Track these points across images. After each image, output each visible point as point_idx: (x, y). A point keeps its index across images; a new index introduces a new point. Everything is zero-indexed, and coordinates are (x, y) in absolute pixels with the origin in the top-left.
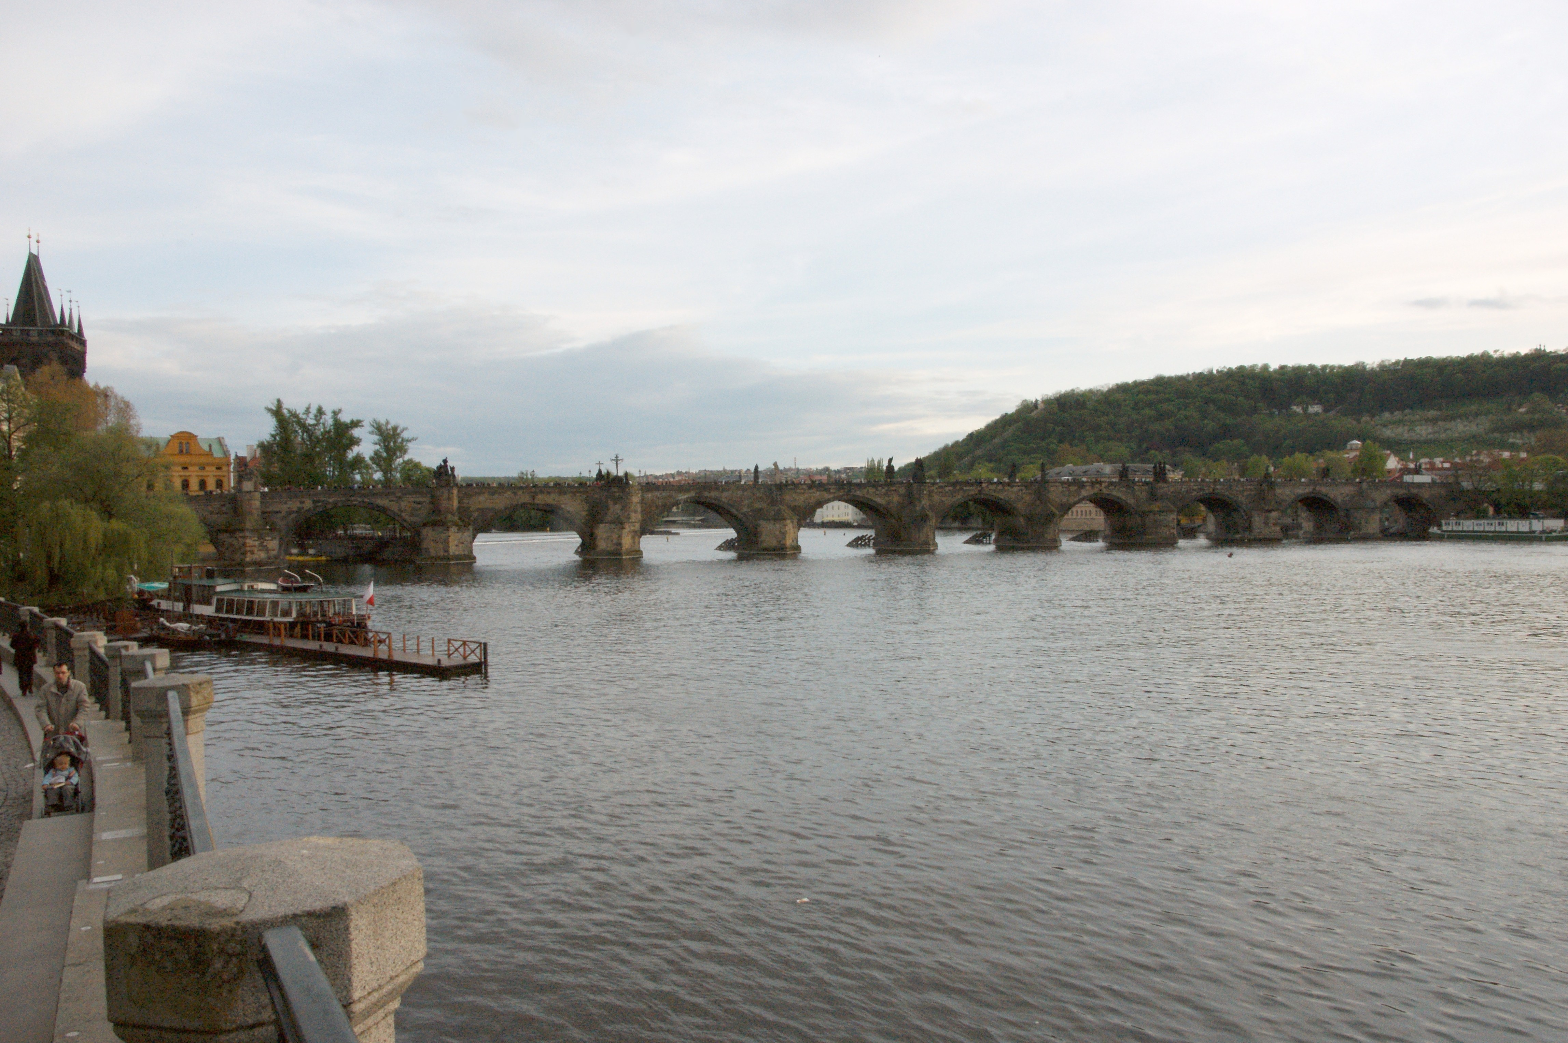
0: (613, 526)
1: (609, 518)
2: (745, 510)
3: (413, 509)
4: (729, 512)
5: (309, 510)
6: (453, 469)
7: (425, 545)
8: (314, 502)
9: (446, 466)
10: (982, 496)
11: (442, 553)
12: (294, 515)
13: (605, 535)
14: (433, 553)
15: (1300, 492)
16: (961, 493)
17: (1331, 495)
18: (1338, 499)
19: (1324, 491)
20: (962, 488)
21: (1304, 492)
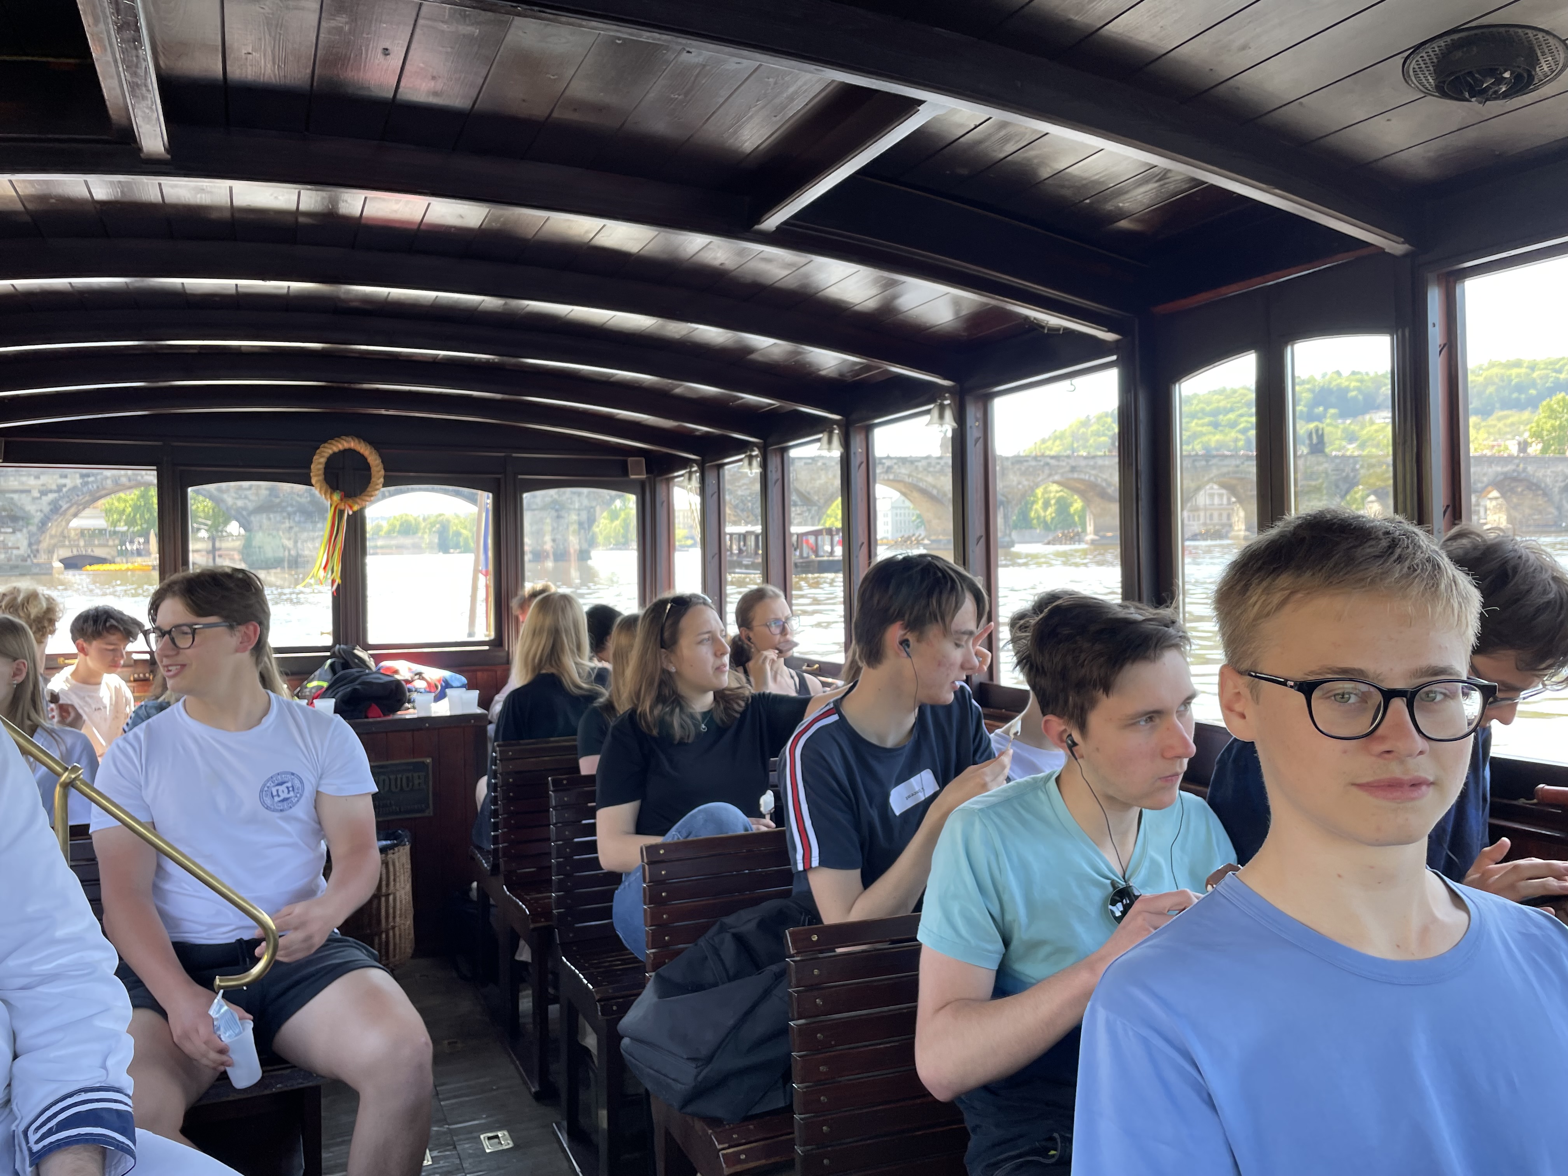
15: (1499, 469)
16: (1047, 471)
17: (1540, 474)
18: (1548, 480)
19: (1530, 469)
20: (1047, 464)
21: (1506, 469)
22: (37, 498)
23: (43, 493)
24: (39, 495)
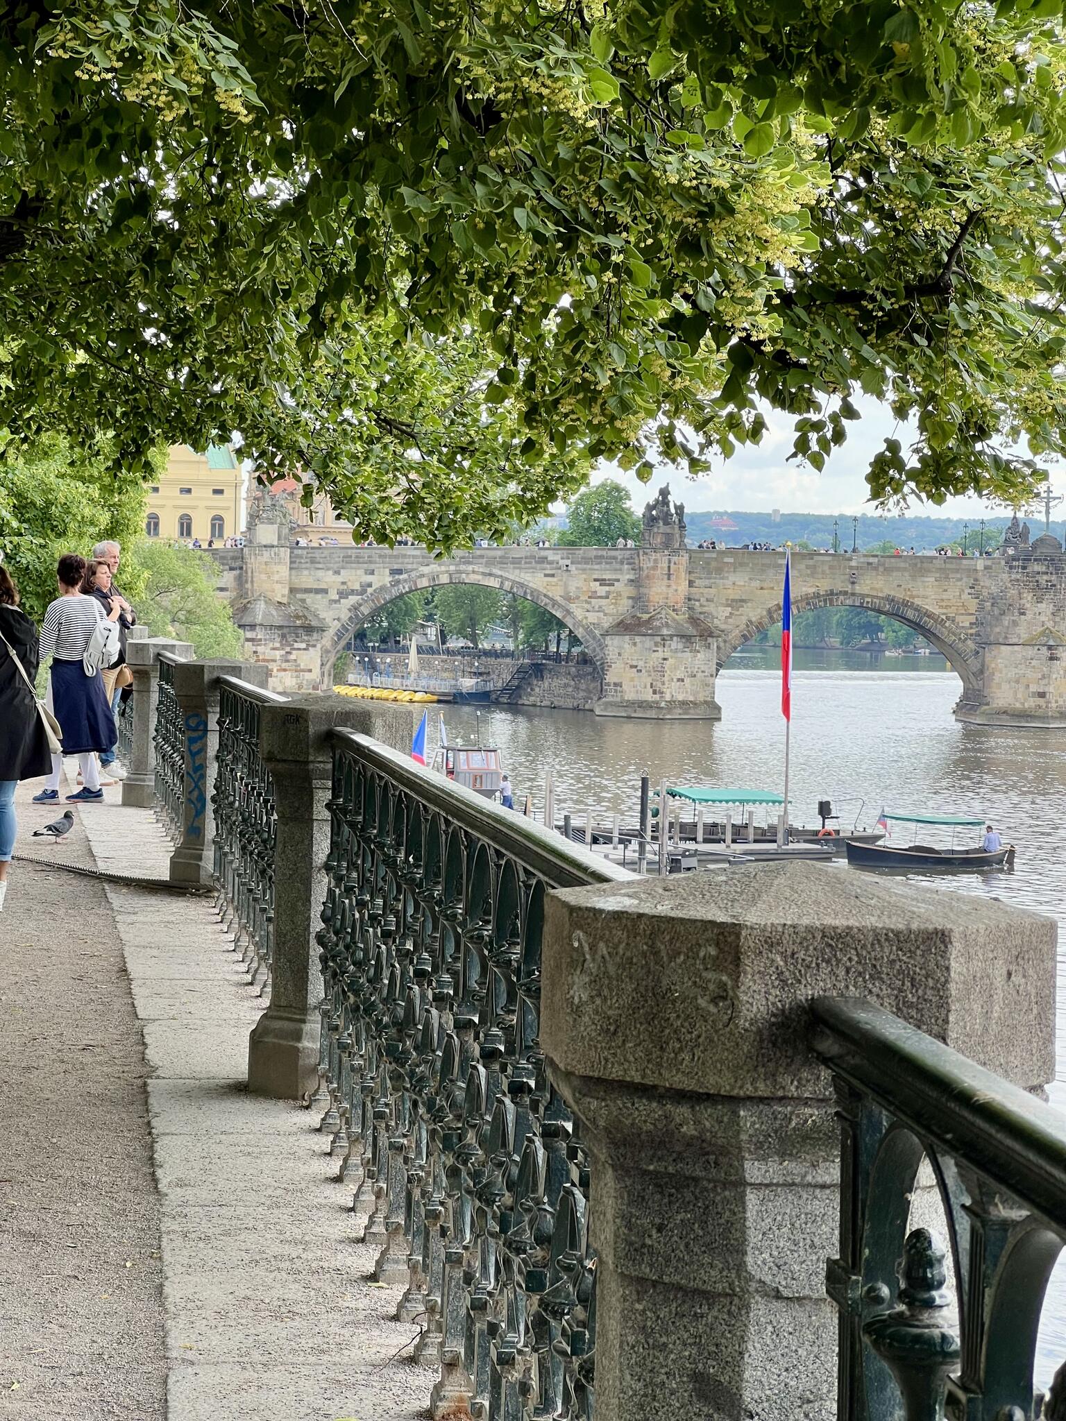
0: (1031, 652)
1: (1022, 633)
3: (594, 595)
5: (382, 589)
6: (680, 509)
7: (610, 678)
8: (394, 572)
9: (665, 503)
11: (649, 696)
12: (353, 599)
13: (1012, 673)
14: (630, 695)
22: (335, 602)
23: (343, 594)
24: (337, 597)
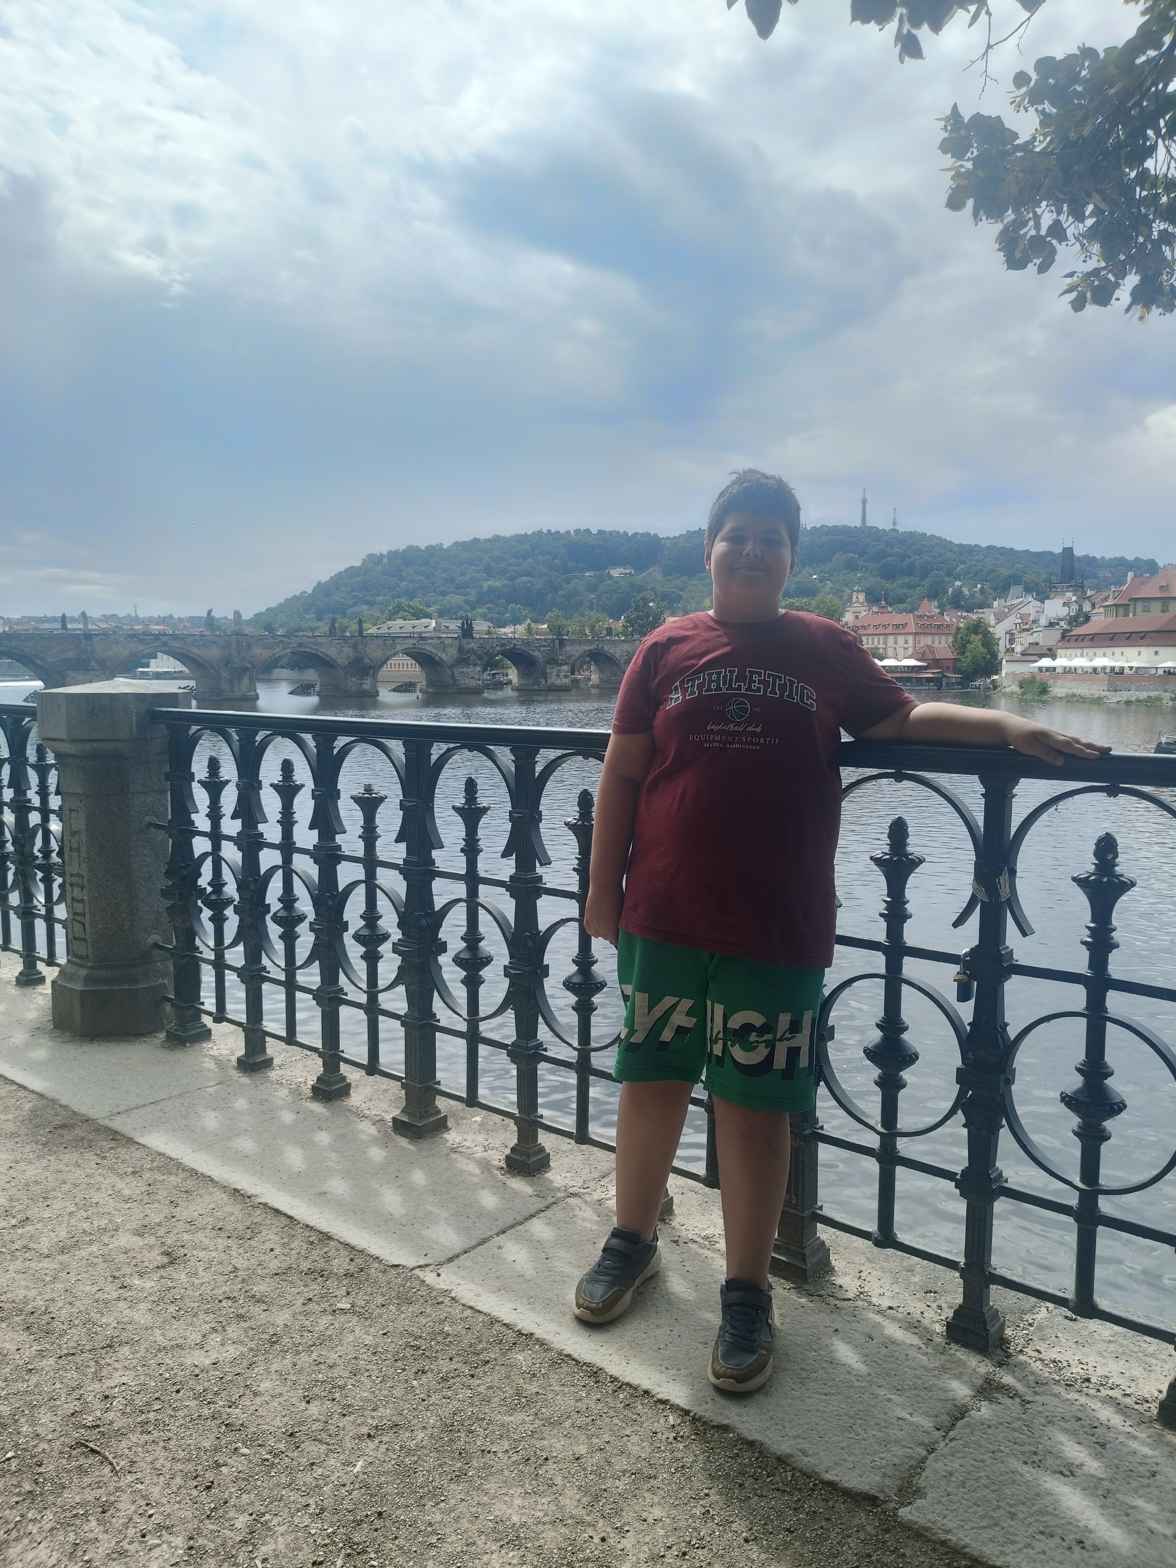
2: (50, 660)
4: (33, 663)
10: (302, 649)
15: (586, 648)
16: (281, 646)
17: (612, 651)
18: (617, 655)
19: (606, 648)
20: (282, 641)
21: (590, 648)
